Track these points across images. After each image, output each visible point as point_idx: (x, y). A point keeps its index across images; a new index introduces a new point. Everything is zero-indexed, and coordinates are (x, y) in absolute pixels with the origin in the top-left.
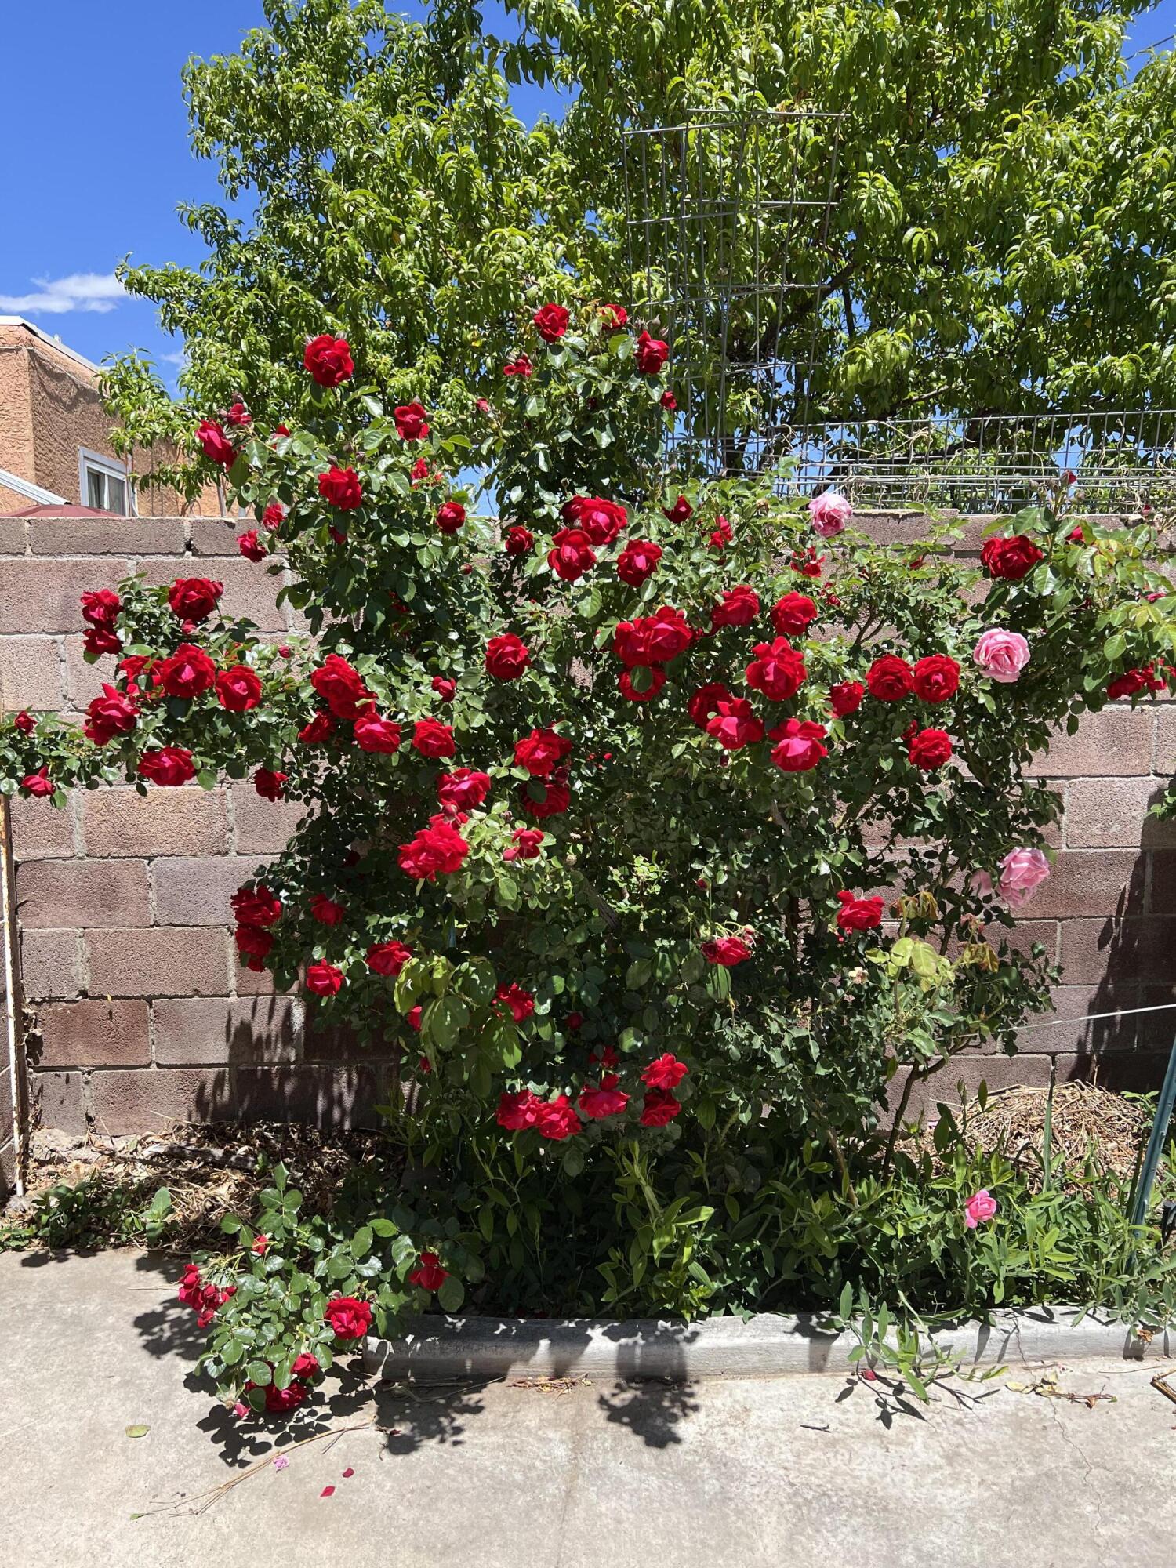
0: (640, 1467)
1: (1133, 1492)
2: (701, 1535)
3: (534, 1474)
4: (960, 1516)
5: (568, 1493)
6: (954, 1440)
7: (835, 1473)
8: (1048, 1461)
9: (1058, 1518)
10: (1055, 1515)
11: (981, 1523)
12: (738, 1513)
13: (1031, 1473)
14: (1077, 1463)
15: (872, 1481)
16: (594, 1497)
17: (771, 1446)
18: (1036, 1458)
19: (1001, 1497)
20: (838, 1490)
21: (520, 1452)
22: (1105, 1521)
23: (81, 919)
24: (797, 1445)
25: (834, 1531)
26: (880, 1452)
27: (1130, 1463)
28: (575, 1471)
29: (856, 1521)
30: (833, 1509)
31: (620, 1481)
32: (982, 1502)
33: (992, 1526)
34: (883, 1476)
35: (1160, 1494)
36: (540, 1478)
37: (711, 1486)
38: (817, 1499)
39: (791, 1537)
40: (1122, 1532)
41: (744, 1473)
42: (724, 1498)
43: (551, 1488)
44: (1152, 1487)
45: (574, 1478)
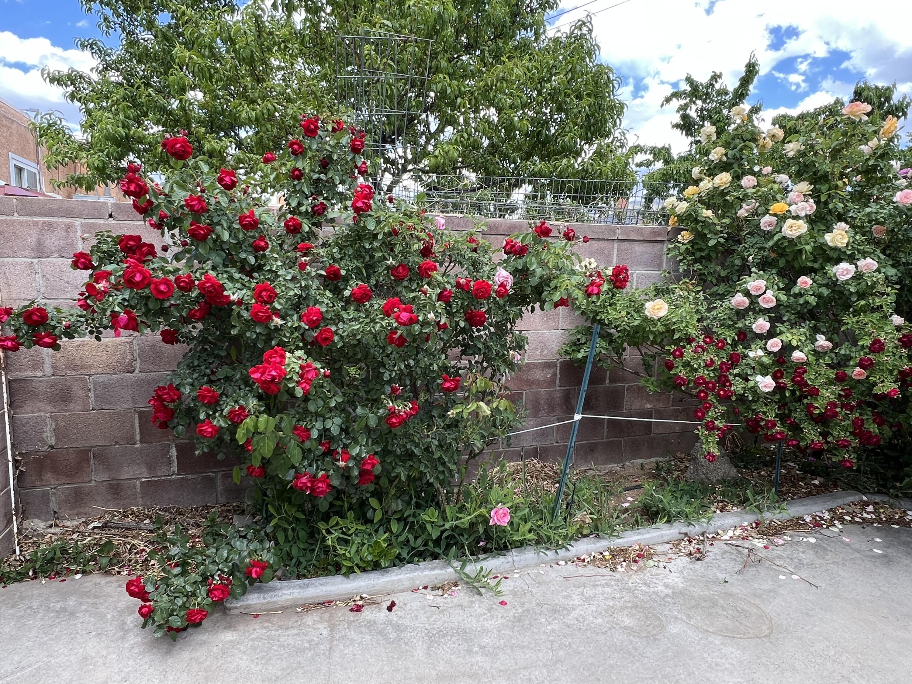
0: (361, 633)
1: (559, 612)
2: (391, 654)
3: (314, 643)
4: (495, 631)
5: (330, 648)
6: (491, 603)
7: (444, 622)
8: (527, 606)
9: (532, 626)
10: (531, 625)
11: (503, 632)
12: (406, 644)
13: (520, 611)
14: (538, 605)
15: (459, 623)
16: (342, 647)
17: (416, 616)
18: (522, 605)
19: (509, 621)
20: (445, 628)
21: (306, 635)
22: (549, 624)
23: (49, 408)
24: (427, 614)
25: (446, 644)
26: (461, 611)
27: (557, 601)
28: (332, 639)
29: (454, 639)
30: (444, 636)
31: (353, 640)
32: (503, 624)
33: (507, 632)
34: (463, 620)
35: (568, 611)
36: (317, 644)
37: (393, 636)
38: (438, 633)
39: (428, 648)
40: (555, 627)
41: (406, 628)
42: (399, 639)
43: (322, 647)
44: (566, 609)
45: (332, 642)
